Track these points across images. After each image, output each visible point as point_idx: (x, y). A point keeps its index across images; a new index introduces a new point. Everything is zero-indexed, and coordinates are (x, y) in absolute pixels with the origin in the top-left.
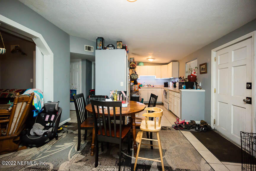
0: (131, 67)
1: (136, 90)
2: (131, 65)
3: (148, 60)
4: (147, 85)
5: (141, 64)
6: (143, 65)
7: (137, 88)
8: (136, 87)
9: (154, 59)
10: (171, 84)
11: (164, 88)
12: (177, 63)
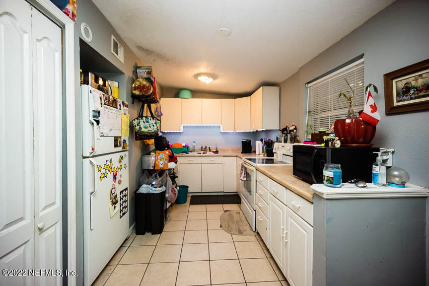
0: (137, 92)
1: (161, 166)
2: (135, 88)
3: (199, 78)
4: (202, 149)
5: (186, 94)
6: (191, 96)
7: (162, 162)
8: (158, 159)
9: (214, 76)
10: (259, 146)
11: (241, 155)
12: (275, 90)
